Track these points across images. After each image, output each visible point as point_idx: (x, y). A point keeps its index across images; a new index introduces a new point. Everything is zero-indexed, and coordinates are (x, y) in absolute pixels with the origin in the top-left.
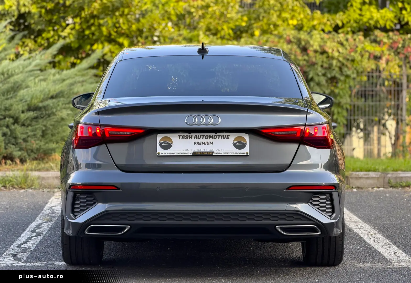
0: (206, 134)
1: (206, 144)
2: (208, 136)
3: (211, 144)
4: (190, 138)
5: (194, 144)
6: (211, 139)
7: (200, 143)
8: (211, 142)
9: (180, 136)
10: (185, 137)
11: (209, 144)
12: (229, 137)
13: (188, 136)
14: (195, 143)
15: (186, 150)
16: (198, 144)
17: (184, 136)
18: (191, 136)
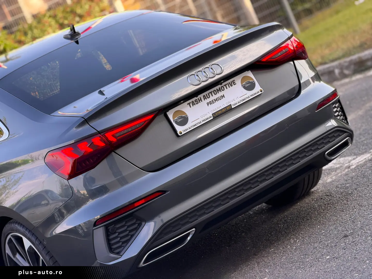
0: (212, 90)
1: (219, 100)
2: (215, 90)
3: (224, 98)
4: (200, 101)
5: (208, 106)
6: (220, 92)
7: (213, 102)
8: (223, 96)
9: (189, 104)
10: (195, 103)
11: (221, 99)
12: (235, 82)
13: (197, 100)
14: (208, 104)
15: (204, 116)
16: (212, 104)
17: (193, 102)
18: (200, 99)
